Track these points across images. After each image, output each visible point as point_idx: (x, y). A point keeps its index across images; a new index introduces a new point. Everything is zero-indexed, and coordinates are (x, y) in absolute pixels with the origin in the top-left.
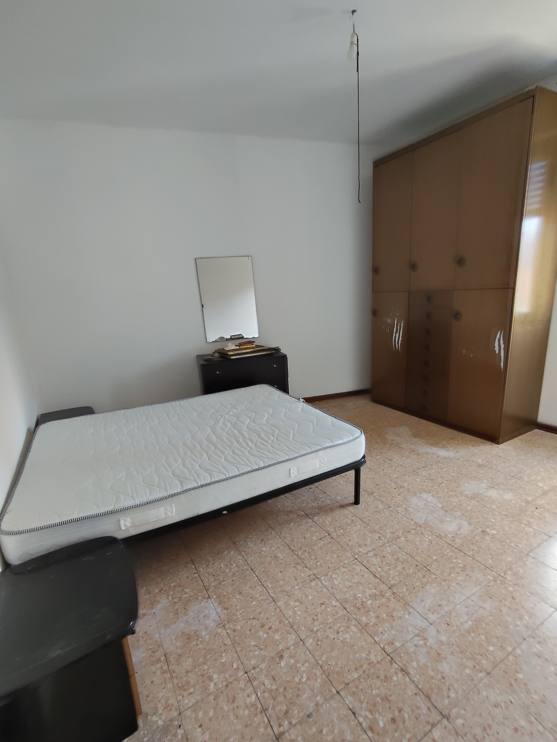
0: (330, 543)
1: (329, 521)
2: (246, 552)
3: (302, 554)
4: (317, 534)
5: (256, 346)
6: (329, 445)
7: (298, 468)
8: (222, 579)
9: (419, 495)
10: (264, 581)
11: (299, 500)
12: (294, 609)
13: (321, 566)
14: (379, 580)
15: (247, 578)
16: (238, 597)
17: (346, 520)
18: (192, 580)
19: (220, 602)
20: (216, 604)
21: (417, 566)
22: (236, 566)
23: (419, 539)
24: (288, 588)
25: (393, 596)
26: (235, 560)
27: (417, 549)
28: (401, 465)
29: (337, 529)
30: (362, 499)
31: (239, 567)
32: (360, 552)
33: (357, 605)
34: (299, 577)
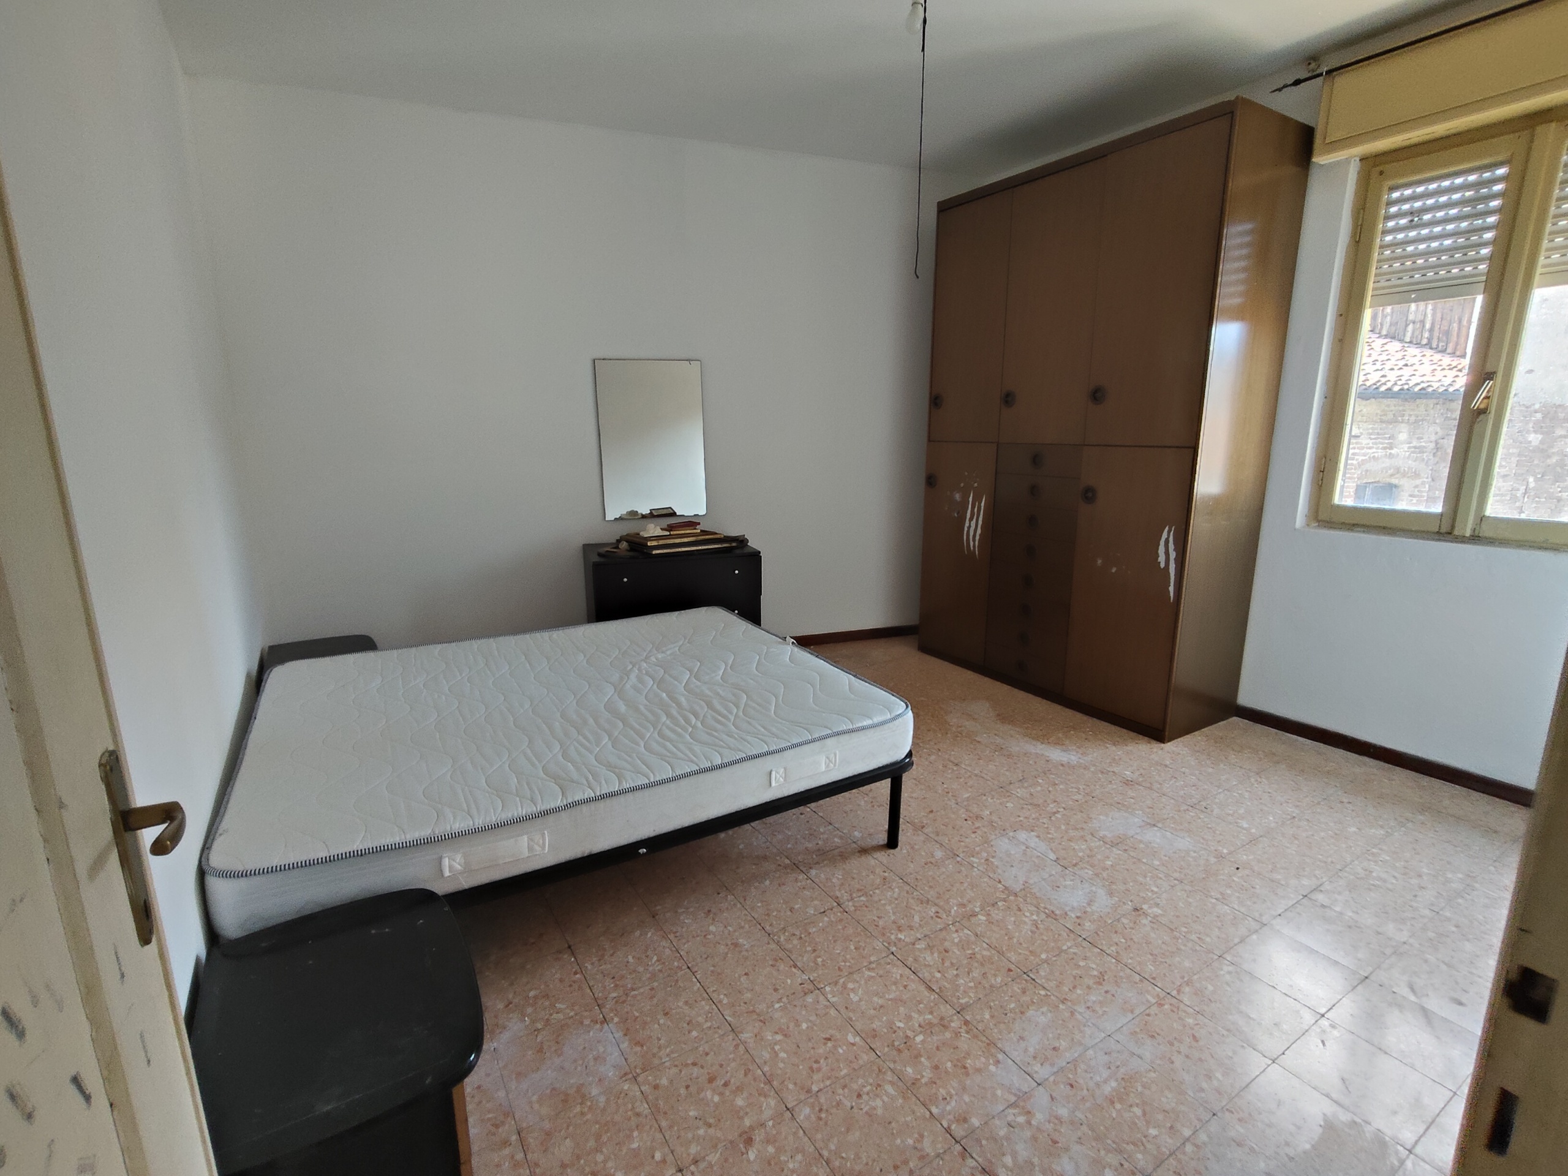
0: (841, 920)
1: (838, 879)
2: (678, 934)
3: (788, 940)
4: (816, 902)
5: (702, 531)
6: (845, 728)
7: (785, 769)
8: (629, 986)
9: (1011, 834)
10: (714, 991)
11: (780, 837)
12: (773, 1049)
13: (824, 965)
14: (936, 996)
15: (680, 984)
16: (662, 1021)
17: (872, 877)
18: (571, 986)
19: (628, 1029)
20: (619, 1035)
21: (1010, 970)
22: (658, 960)
23: (1013, 919)
24: (762, 1007)
25: (964, 1027)
26: (655, 949)
27: (1010, 939)
28: (976, 775)
29: (854, 895)
30: (902, 838)
31: (664, 963)
32: (900, 939)
33: (896, 1043)
34: (783, 985)
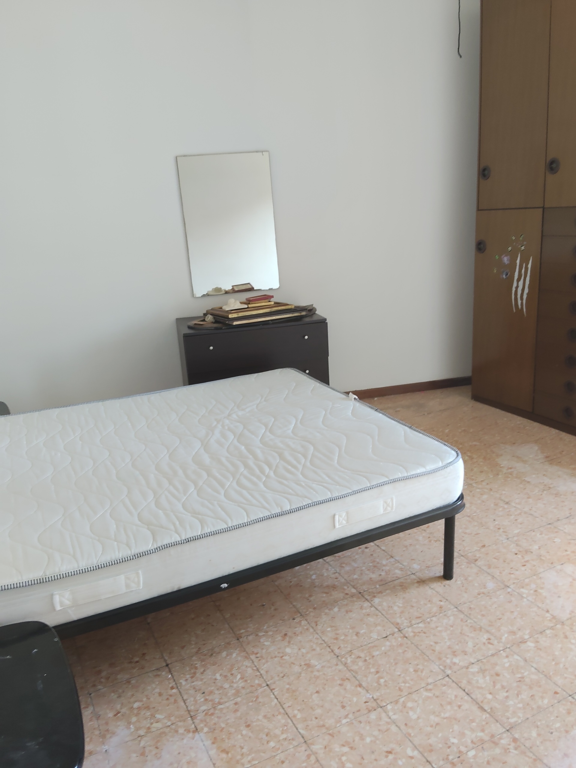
0: (401, 645)
1: (399, 607)
2: (258, 655)
3: (353, 662)
4: (379, 628)
5: (275, 303)
6: (400, 475)
7: (347, 513)
8: (217, 700)
9: (559, 567)
10: (289, 707)
11: (347, 568)
12: (340, 759)
13: (386, 686)
14: (488, 715)
15: (260, 700)
16: (244, 732)
17: (429, 605)
18: (168, 699)
19: (215, 738)
20: (208, 743)
21: (556, 693)
22: (242, 678)
23: (560, 646)
24: (330, 722)
25: (513, 744)
26: (239, 668)
27: (557, 664)
28: (525, 513)
29: (413, 622)
30: (456, 570)
31: (246, 681)
32: (455, 664)
33: (451, 757)
34: (349, 703)
